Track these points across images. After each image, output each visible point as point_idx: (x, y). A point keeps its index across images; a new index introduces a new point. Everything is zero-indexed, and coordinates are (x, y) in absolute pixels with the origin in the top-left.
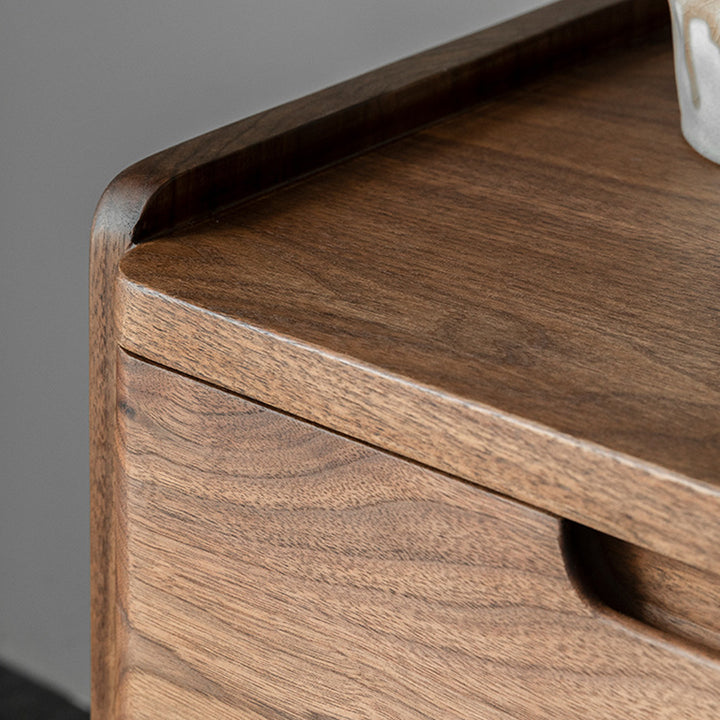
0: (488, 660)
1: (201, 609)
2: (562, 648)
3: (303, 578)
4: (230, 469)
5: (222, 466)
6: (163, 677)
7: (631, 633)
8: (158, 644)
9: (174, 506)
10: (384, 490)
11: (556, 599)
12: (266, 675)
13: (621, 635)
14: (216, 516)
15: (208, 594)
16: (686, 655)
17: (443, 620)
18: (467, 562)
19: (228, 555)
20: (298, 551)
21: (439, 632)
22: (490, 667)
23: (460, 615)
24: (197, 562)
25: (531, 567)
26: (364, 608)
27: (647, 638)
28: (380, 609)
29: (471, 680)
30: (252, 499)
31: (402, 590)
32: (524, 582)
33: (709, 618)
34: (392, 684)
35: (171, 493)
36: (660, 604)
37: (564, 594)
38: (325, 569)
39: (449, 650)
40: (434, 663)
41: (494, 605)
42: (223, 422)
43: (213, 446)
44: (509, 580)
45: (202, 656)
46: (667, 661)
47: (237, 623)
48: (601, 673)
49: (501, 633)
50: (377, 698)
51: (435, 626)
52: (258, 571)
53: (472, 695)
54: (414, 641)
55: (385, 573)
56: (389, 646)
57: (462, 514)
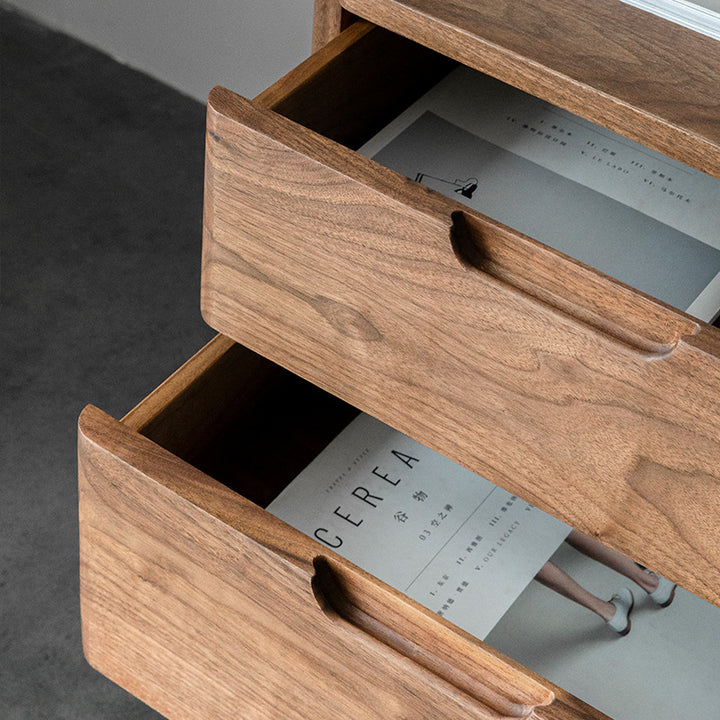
0: (414, 284)
1: (257, 238)
2: (451, 284)
3: (315, 233)
4: (274, 175)
5: (270, 173)
6: (233, 267)
7: (486, 282)
8: (231, 251)
9: (240, 187)
10: (360, 200)
11: (448, 262)
12: (293, 274)
13: (480, 282)
14: (266, 196)
15: (261, 231)
16: (512, 295)
17: (391, 263)
18: (403, 238)
19: (273, 215)
20: (312, 219)
21: (388, 267)
22: (414, 287)
23: (399, 262)
24: (254, 216)
25: (435, 245)
26: (348, 251)
27: (494, 284)
28: (357, 253)
29: (404, 292)
30: (287, 191)
31: (369, 245)
32: (432, 252)
33: (520, 272)
34: (363, 288)
35: (240, 180)
36: (496, 263)
37: (452, 260)
38: (327, 230)
39: (393, 276)
40: (386, 281)
41: (417, 260)
42: (271, 153)
43: (265, 163)
44: (424, 250)
45: (257, 261)
46: (503, 297)
47: (278, 248)
48: (470, 297)
49: (420, 272)
50: (354, 293)
51: (386, 265)
52: (289, 225)
53: (406, 298)
54: (375, 270)
55: (360, 237)
56: (362, 271)
57: (401, 217)
